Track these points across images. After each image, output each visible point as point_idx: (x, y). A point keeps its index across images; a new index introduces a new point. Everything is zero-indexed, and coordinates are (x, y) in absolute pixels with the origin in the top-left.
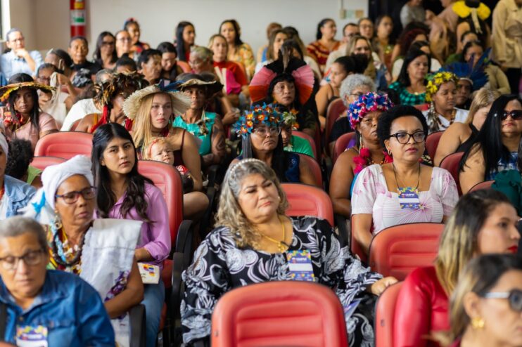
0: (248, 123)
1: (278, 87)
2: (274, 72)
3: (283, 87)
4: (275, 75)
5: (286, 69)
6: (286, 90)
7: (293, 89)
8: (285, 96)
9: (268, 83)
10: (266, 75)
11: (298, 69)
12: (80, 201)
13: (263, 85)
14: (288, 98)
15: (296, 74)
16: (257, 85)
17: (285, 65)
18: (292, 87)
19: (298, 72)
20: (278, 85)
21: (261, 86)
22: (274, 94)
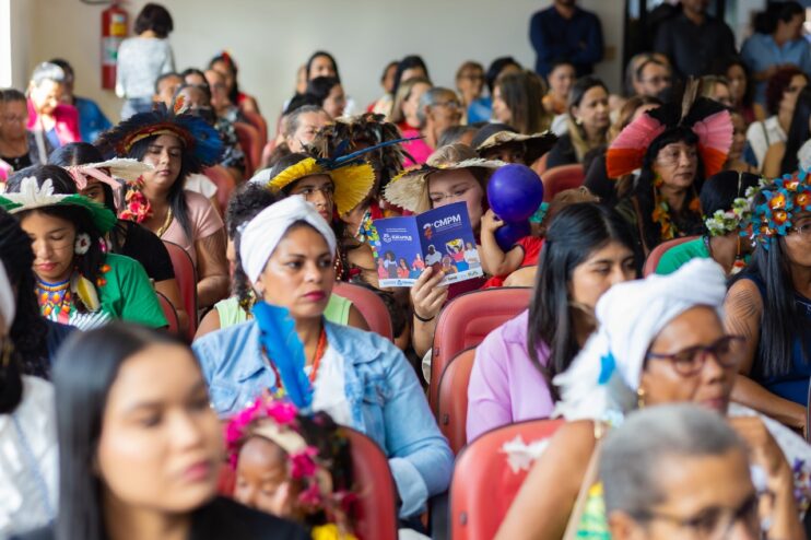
0: (779, 215)
1: (667, 154)
2: (661, 124)
3: (676, 154)
4: (661, 130)
5: (685, 118)
6: (683, 160)
7: (695, 158)
8: (681, 171)
9: (647, 145)
10: (645, 130)
11: (706, 120)
12: (710, 370)
13: (636, 147)
14: (686, 175)
15: (700, 128)
16: (622, 147)
17: (684, 112)
18: (693, 154)
19: (706, 125)
20: (668, 148)
21: (632, 150)
22: (659, 166)
